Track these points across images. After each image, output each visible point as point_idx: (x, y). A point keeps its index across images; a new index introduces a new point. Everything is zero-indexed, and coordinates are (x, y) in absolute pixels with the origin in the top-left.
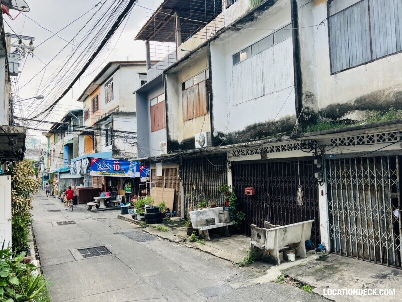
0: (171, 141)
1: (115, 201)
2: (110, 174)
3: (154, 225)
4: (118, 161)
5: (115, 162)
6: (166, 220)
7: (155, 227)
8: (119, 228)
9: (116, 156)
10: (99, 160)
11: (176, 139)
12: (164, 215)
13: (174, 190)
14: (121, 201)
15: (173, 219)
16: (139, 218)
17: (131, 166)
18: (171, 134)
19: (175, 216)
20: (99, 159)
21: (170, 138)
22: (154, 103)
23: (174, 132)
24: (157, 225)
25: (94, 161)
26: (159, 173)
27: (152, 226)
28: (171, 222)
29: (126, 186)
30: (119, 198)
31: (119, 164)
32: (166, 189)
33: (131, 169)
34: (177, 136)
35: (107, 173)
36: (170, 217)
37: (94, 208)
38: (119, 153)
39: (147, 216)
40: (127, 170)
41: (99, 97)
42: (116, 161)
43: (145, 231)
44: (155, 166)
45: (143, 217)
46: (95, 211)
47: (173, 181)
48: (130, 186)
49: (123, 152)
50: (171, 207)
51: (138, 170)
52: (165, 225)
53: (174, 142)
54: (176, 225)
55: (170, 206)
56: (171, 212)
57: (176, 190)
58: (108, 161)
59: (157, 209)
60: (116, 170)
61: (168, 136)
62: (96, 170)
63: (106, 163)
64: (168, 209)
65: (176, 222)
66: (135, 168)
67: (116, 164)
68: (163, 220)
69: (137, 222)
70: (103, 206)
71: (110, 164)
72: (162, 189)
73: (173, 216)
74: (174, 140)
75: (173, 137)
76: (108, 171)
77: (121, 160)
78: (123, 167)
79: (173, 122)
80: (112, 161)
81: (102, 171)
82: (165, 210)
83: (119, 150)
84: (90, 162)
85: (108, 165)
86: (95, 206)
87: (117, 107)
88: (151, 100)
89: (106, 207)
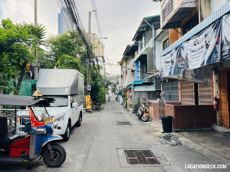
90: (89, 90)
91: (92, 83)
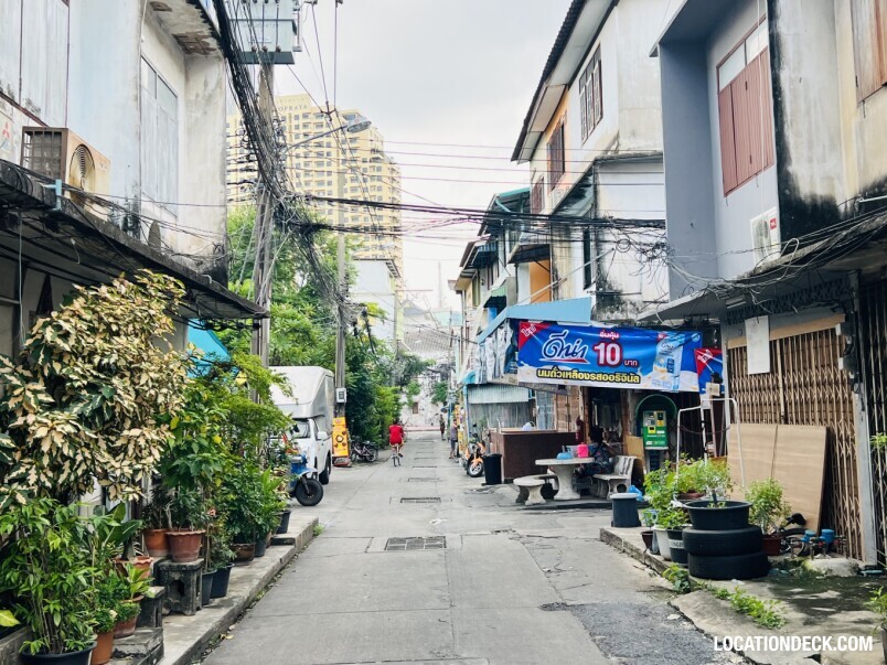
0: (800, 203)
1: (607, 477)
2: (584, 376)
3: (721, 585)
4: (614, 330)
5: (602, 335)
6: (785, 565)
7: (724, 596)
8: (581, 581)
9: (606, 315)
10: (548, 327)
11: (821, 191)
12: (777, 543)
13: (821, 432)
14: (628, 476)
15: (816, 564)
16: (665, 544)
17: (660, 348)
18: (796, 168)
19: (830, 549)
20: (545, 322)
21: (795, 189)
22: (730, 72)
23: (810, 160)
24: (732, 586)
25: (528, 332)
26: (758, 360)
27: (713, 591)
28: (809, 579)
29: (647, 423)
30: (624, 466)
31: (615, 341)
32: (784, 429)
33: (663, 361)
34: (829, 179)
35: (575, 374)
36: (805, 554)
37: (536, 497)
38: (621, 303)
39: (690, 538)
40: (646, 364)
41: (566, 128)
42: (607, 331)
43: (677, 609)
44: (742, 333)
45: (679, 544)
46: (537, 507)
47: (816, 393)
48: (663, 423)
49: (634, 298)
50: (811, 509)
51: (690, 364)
52: (775, 591)
53: (814, 205)
54: (831, 594)
55: (807, 501)
56: (812, 529)
57: (829, 432)
58: (576, 332)
59: (738, 513)
60: (606, 364)
61: (784, 180)
62: (534, 362)
63: (571, 338)
64: (798, 519)
65: (831, 580)
66: (677, 356)
67: (607, 341)
68: (769, 566)
69: (657, 563)
70: (565, 492)
71: (586, 340)
72: (769, 429)
73: (817, 551)
74: (813, 198)
75: (810, 184)
76: (579, 365)
77: (625, 327)
78: (630, 354)
79: (808, 112)
80: (591, 329)
81: (555, 365)
82: (779, 521)
83: (619, 293)
84: (517, 335)
85: (576, 346)
86: (538, 492)
87: (613, 143)
88: (718, 68)
89: (577, 496)
90: (342, 401)
91: (351, 381)
